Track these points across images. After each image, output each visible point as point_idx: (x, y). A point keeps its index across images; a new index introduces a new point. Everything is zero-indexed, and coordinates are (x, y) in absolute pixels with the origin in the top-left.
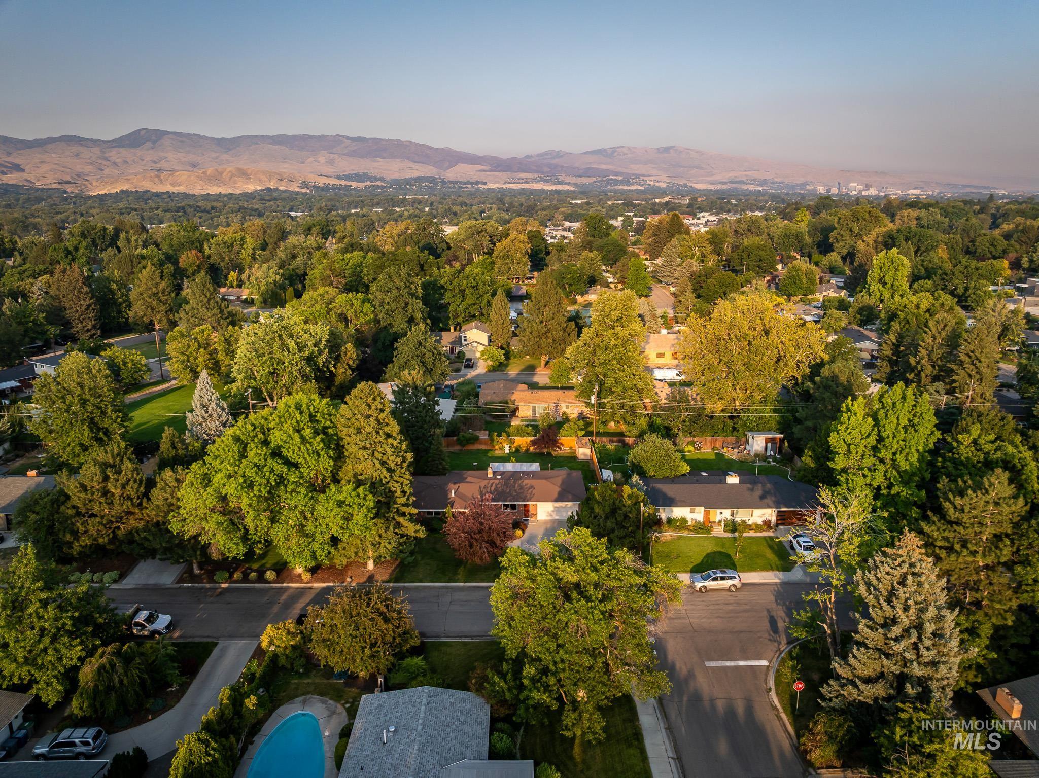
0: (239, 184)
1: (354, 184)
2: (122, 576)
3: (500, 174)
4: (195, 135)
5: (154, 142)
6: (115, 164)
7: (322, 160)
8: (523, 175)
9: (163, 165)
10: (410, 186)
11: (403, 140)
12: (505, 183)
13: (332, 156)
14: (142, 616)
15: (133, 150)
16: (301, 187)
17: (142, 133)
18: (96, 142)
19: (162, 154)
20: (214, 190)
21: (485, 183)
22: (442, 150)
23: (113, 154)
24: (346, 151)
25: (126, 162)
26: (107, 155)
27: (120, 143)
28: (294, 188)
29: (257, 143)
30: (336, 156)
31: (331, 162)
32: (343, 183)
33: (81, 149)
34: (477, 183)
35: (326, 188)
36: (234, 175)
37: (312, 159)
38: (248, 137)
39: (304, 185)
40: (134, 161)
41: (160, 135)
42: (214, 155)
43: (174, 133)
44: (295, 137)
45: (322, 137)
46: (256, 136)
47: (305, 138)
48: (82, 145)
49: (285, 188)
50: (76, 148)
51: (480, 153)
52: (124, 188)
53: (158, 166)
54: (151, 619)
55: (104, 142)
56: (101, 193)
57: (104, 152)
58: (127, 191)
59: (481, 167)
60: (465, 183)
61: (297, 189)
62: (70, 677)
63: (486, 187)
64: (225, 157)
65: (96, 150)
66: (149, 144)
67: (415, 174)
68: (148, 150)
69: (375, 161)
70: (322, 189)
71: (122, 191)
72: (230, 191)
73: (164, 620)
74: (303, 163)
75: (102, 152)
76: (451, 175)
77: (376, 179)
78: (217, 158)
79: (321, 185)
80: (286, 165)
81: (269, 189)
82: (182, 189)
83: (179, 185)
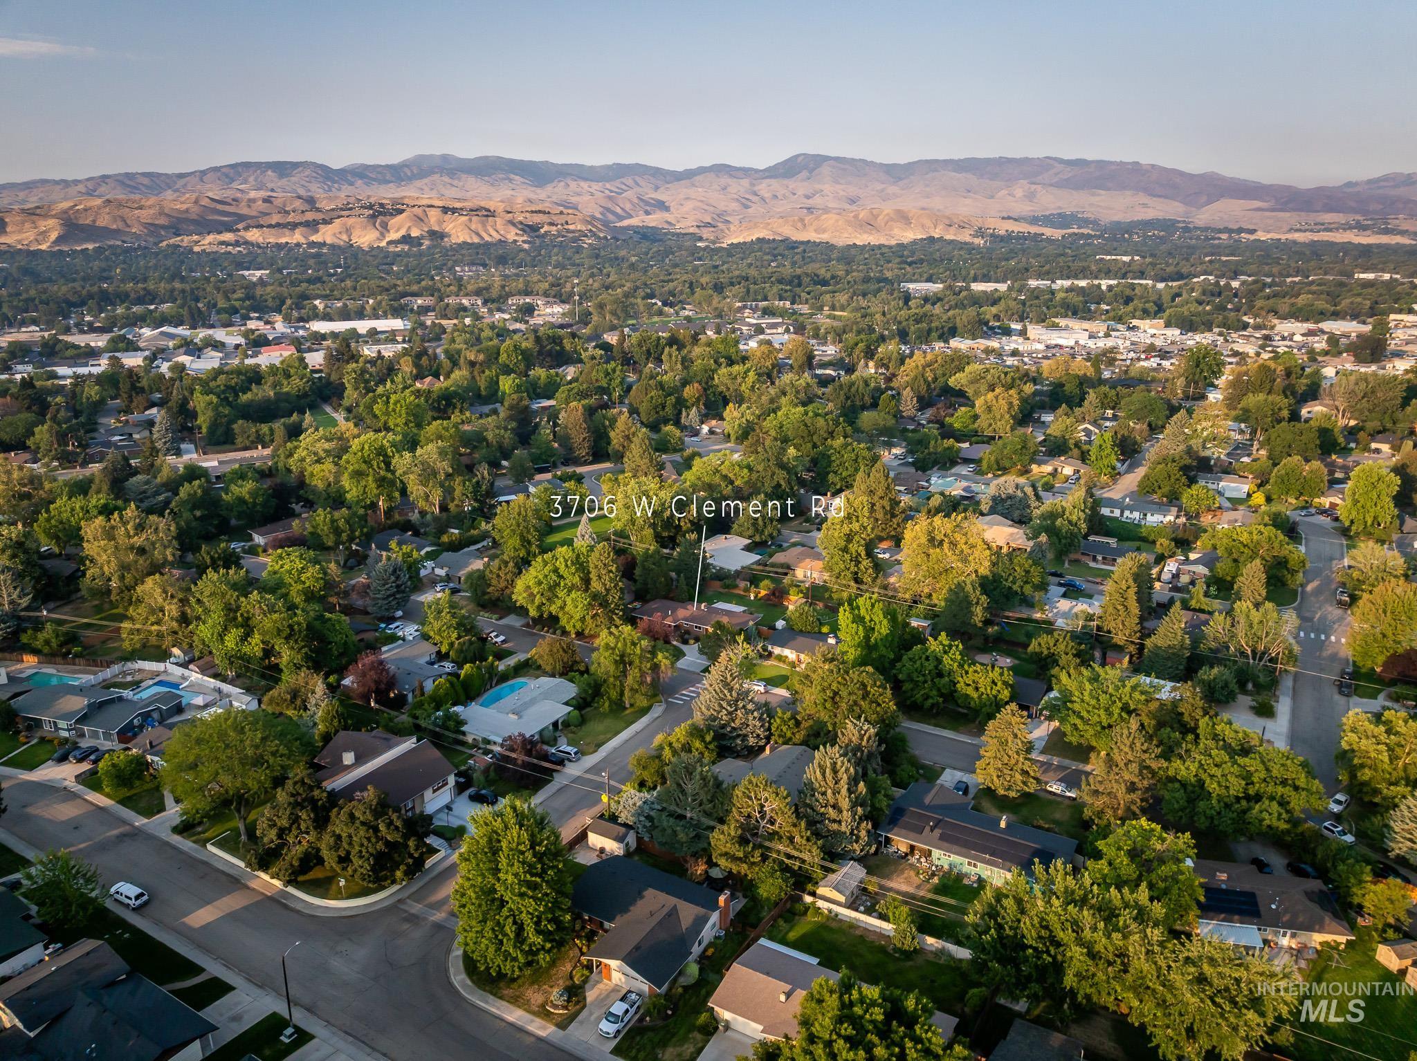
0: (896, 231)
1: (1048, 232)
2: (500, 618)
3: (1287, 215)
4: (860, 160)
5: (811, 171)
6: (763, 199)
7: (1019, 193)
8: (1328, 217)
9: (817, 201)
10: (1130, 235)
11: (1143, 161)
12: (1291, 230)
13: (1034, 187)
14: (493, 635)
15: (786, 182)
16: (974, 236)
17: (800, 159)
18: (746, 172)
19: (818, 187)
20: (863, 239)
21: (1253, 232)
22: (1202, 176)
23: (764, 188)
24: (1056, 179)
25: (775, 197)
26: (756, 188)
27: (773, 172)
28: (965, 236)
29: (936, 170)
30: (1039, 187)
31: (1030, 196)
32: (1034, 229)
33: (730, 181)
34: (1240, 230)
35: (1009, 237)
36: (892, 220)
37: (1004, 192)
38: (927, 161)
39: (980, 233)
40: (784, 195)
41: (820, 160)
42: (880, 187)
43: (837, 159)
44: (988, 161)
45: (1026, 161)
46: (937, 161)
47: (1003, 162)
48: (731, 176)
49: (952, 237)
50: (725, 180)
51: (1266, 180)
52: (761, 235)
53: (810, 202)
54: (496, 636)
55: (757, 171)
56: (735, 241)
57: (754, 185)
58: (764, 239)
59: (1257, 204)
60: (1220, 231)
61: (968, 239)
62: (452, 645)
63: (1252, 237)
64: (892, 189)
65: (745, 182)
66: (805, 174)
67: (1149, 214)
68: (803, 180)
69: (1093, 195)
70: (1002, 239)
71: (758, 239)
72: (883, 241)
73: (502, 638)
74: (992, 197)
75: (753, 185)
76: (1205, 216)
77: (1086, 222)
78: (882, 190)
79: (1002, 233)
80: (968, 201)
81: (931, 240)
82: (825, 237)
83: (824, 231)
